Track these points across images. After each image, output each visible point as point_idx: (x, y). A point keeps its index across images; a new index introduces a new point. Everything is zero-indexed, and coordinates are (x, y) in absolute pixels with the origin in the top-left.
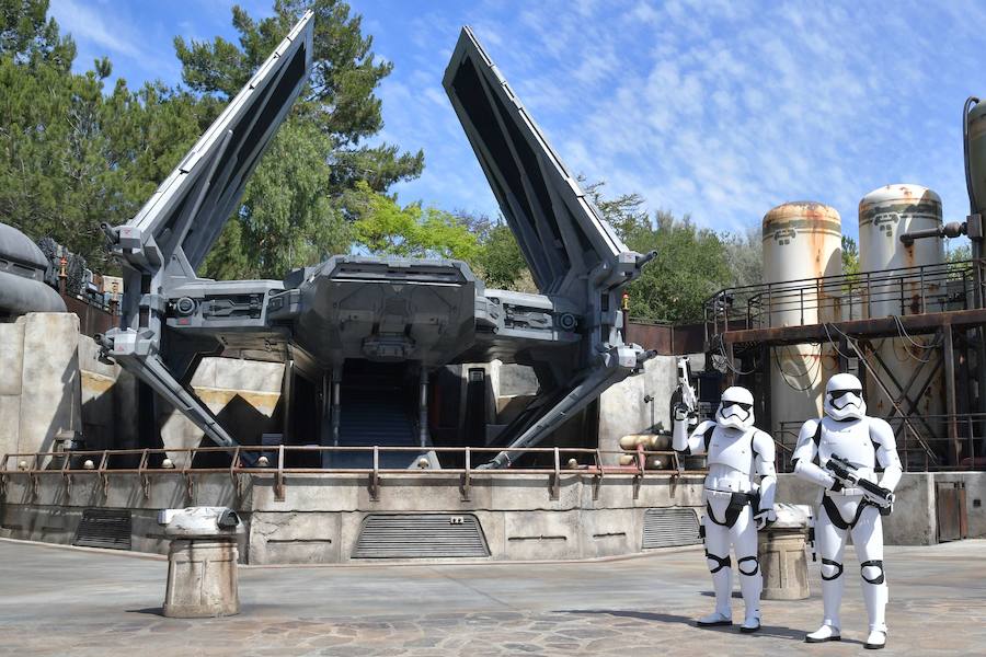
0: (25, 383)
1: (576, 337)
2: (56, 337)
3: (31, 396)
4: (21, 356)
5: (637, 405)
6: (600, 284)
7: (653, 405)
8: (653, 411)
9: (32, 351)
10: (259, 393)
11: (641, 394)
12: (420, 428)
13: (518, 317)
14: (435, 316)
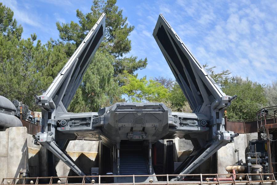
0: (9, 152)
1: (207, 129)
2: (19, 135)
3: (11, 157)
4: (8, 142)
5: (232, 153)
6: (215, 108)
7: (238, 153)
8: (238, 155)
9: (11, 141)
10: (89, 152)
11: (233, 149)
12: (149, 165)
13: (184, 122)
14: (154, 124)
